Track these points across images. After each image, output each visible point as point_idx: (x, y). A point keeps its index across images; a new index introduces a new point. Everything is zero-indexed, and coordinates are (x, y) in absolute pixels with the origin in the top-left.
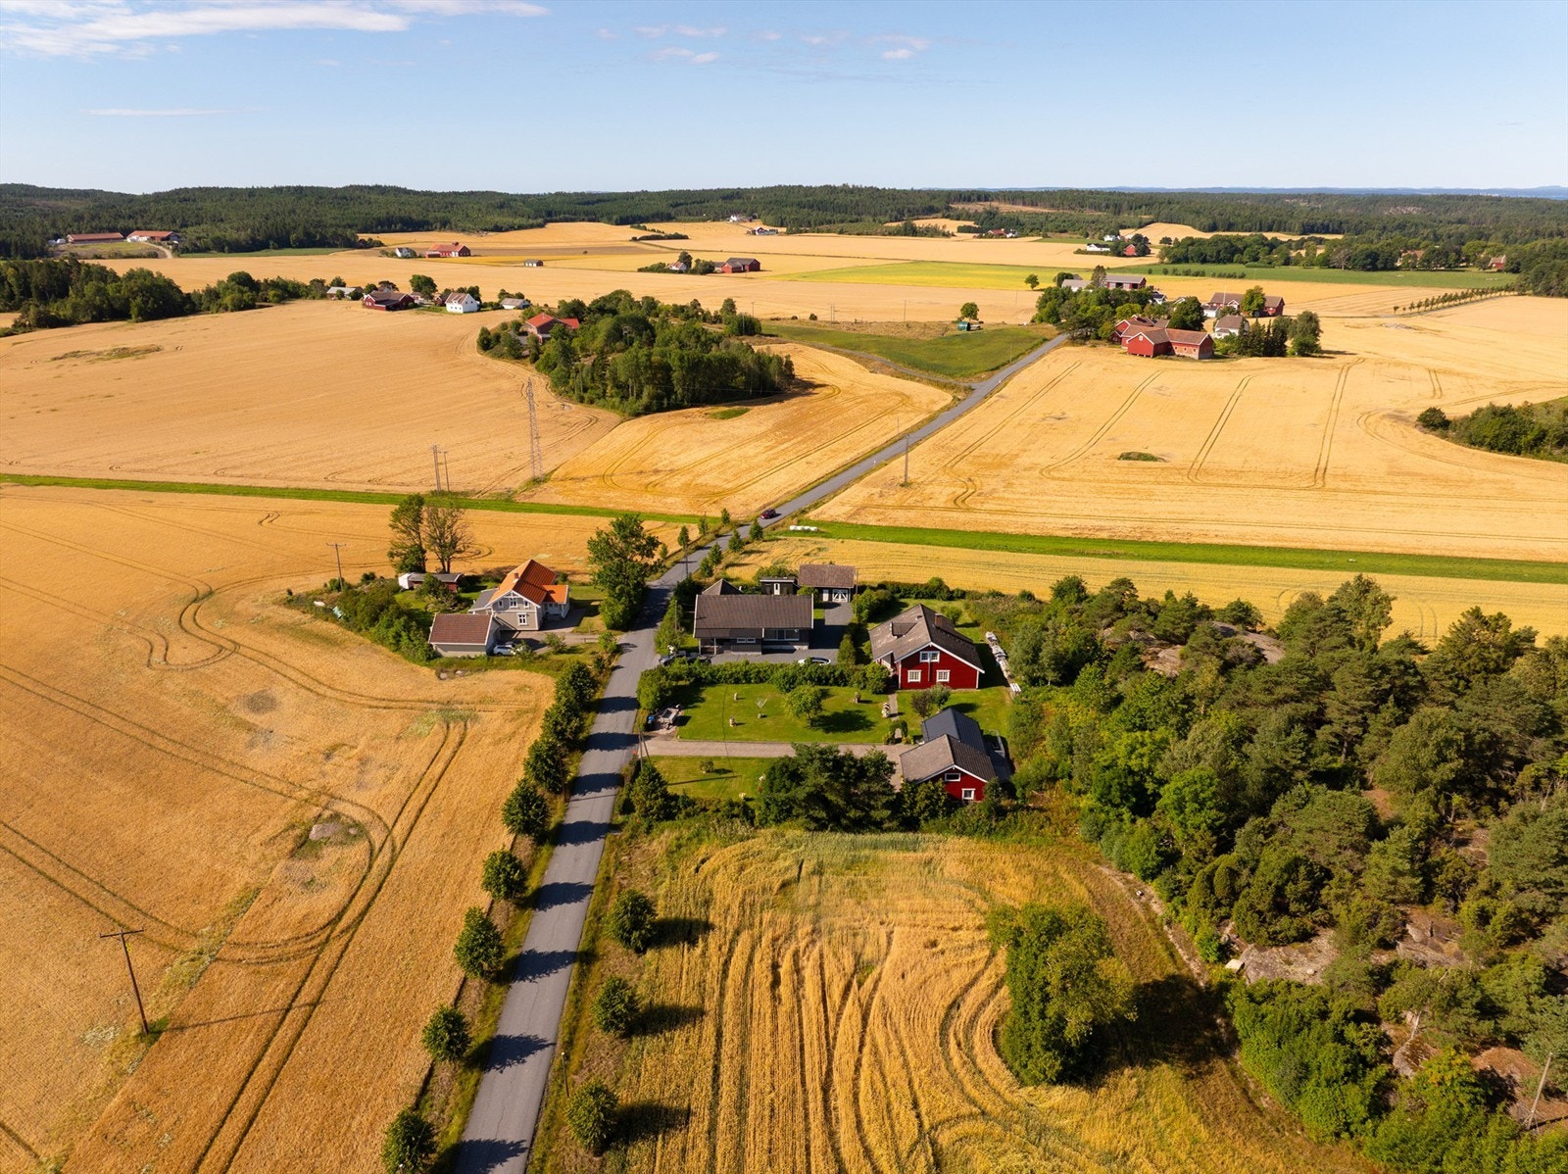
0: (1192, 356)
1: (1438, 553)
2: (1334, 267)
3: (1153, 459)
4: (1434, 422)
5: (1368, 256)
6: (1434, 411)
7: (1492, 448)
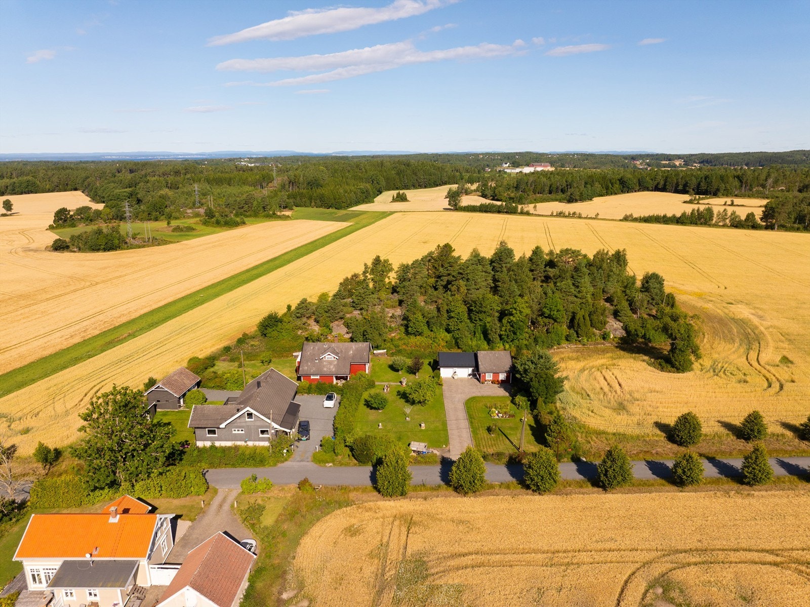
4: (61, 246)
6: (58, 241)
7: (105, 250)
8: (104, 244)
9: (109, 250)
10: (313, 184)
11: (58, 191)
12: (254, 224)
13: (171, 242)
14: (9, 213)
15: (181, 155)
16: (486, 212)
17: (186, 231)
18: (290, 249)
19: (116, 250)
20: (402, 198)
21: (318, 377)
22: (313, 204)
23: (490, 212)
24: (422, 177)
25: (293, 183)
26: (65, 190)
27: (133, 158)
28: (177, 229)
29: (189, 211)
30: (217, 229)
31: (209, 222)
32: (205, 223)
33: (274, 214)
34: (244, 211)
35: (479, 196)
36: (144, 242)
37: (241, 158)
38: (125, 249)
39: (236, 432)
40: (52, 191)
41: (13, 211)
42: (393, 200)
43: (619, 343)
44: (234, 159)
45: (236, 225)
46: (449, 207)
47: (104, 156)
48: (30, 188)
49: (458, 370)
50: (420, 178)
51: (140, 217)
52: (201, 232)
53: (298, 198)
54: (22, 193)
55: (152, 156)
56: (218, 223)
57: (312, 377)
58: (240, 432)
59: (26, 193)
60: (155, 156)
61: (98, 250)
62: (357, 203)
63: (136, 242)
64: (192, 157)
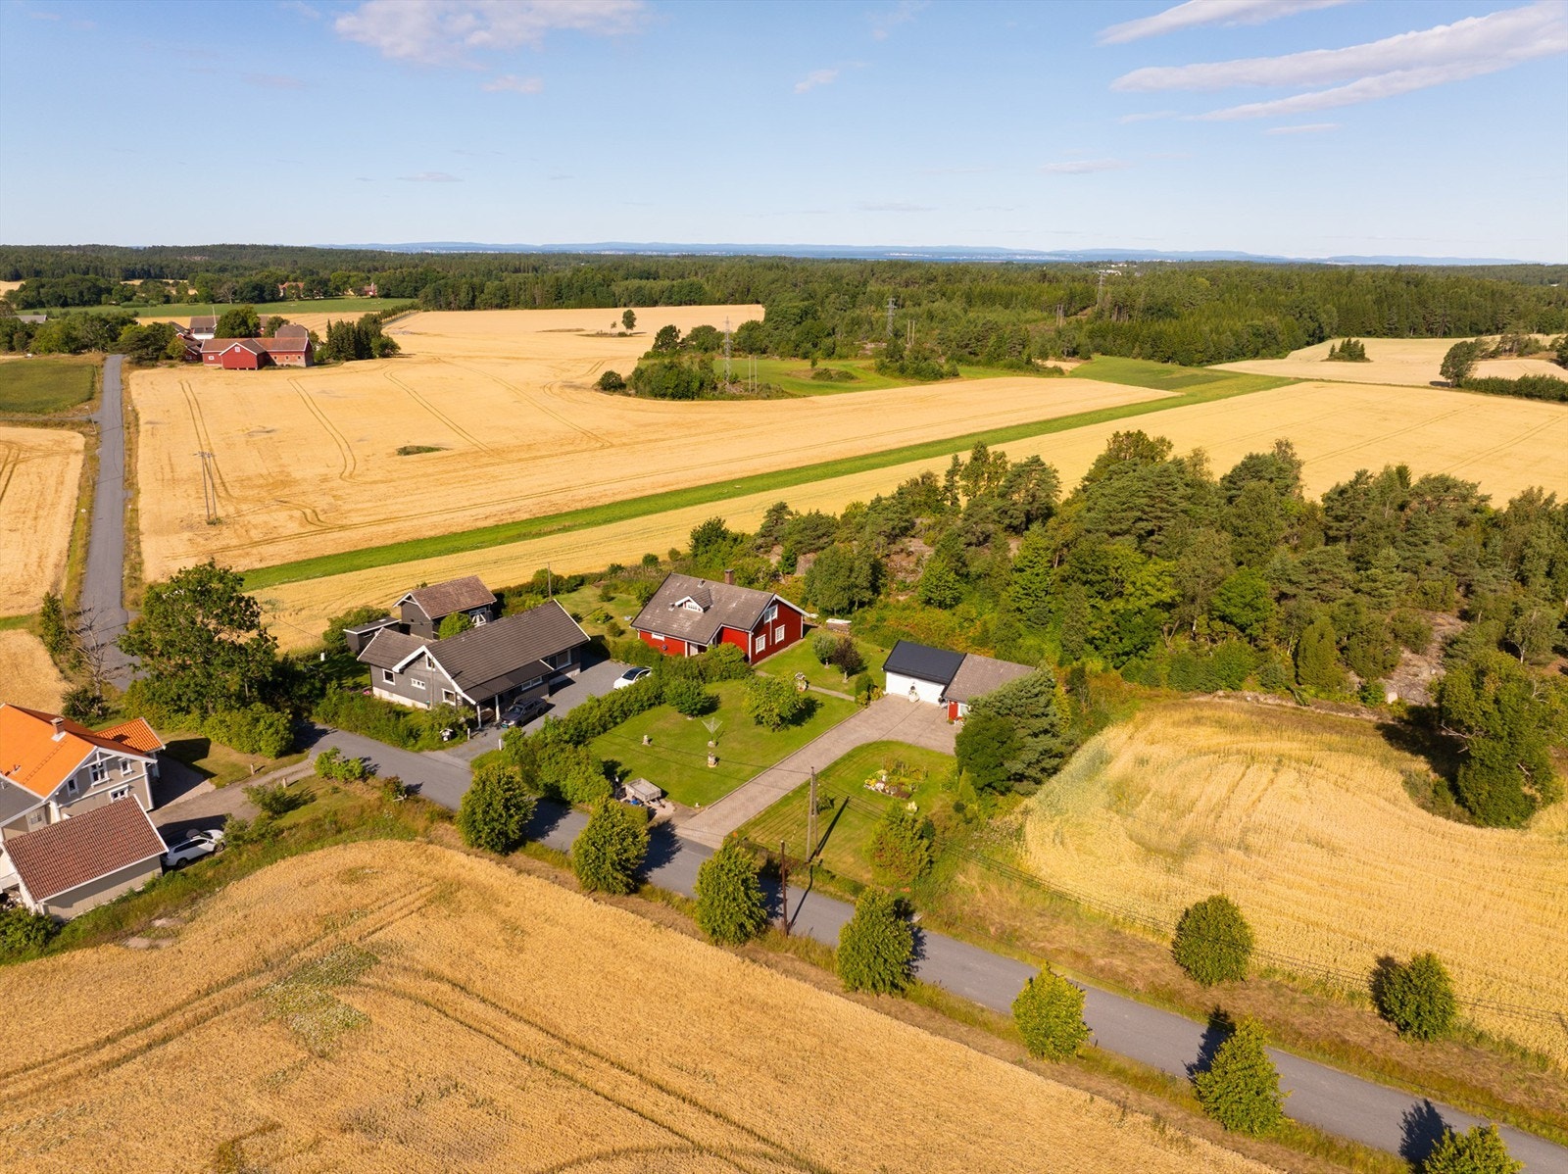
0: (298, 364)
1: (759, 472)
2: (220, 302)
3: (430, 450)
4: (611, 384)
5: (255, 288)
6: (609, 374)
7: (674, 397)
8: (673, 385)
9: (680, 398)
10: (1159, 310)
11: (731, 303)
12: (974, 378)
13: (792, 396)
14: (629, 332)
15: (1021, 255)
16: (1530, 396)
17: (836, 380)
18: (986, 429)
19: (693, 399)
20: (1354, 354)
21: (662, 638)
22: (1136, 350)
23: (1541, 397)
24: (1439, 311)
25: (1119, 309)
26: (743, 302)
27: (936, 257)
28: (825, 375)
29: (870, 346)
30: (899, 382)
31: (889, 368)
32: (882, 369)
33: (1029, 362)
34: (970, 353)
35: (1552, 360)
36: (747, 390)
37: (1111, 263)
38: (707, 399)
39: (416, 685)
40: (724, 303)
41: (635, 330)
42: (1331, 355)
43: (1401, 719)
44: (1098, 263)
45: (938, 376)
46: (1442, 379)
47: (889, 252)
48: (693, 296)
49: (920, 685)
50: (1433, 313)
51: (781, 350)
52: (862, 385)
53: (1110, 337)
54: (680, 304)
55: (968, 254)
56: (902, 370)
57: (654, 636)
58: (420, 687)
59: (686, 304)
60: (973, 255)
61: (663, 396)
62: (1233, 357)
63: (731, 389)
64: (1041, 258)
